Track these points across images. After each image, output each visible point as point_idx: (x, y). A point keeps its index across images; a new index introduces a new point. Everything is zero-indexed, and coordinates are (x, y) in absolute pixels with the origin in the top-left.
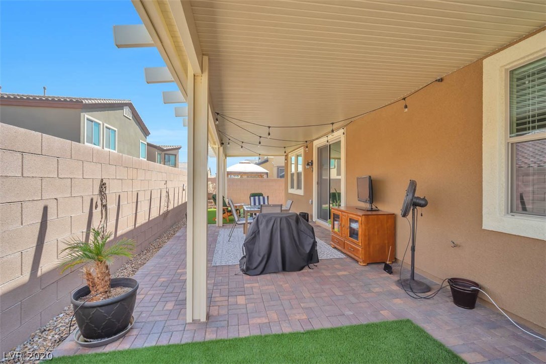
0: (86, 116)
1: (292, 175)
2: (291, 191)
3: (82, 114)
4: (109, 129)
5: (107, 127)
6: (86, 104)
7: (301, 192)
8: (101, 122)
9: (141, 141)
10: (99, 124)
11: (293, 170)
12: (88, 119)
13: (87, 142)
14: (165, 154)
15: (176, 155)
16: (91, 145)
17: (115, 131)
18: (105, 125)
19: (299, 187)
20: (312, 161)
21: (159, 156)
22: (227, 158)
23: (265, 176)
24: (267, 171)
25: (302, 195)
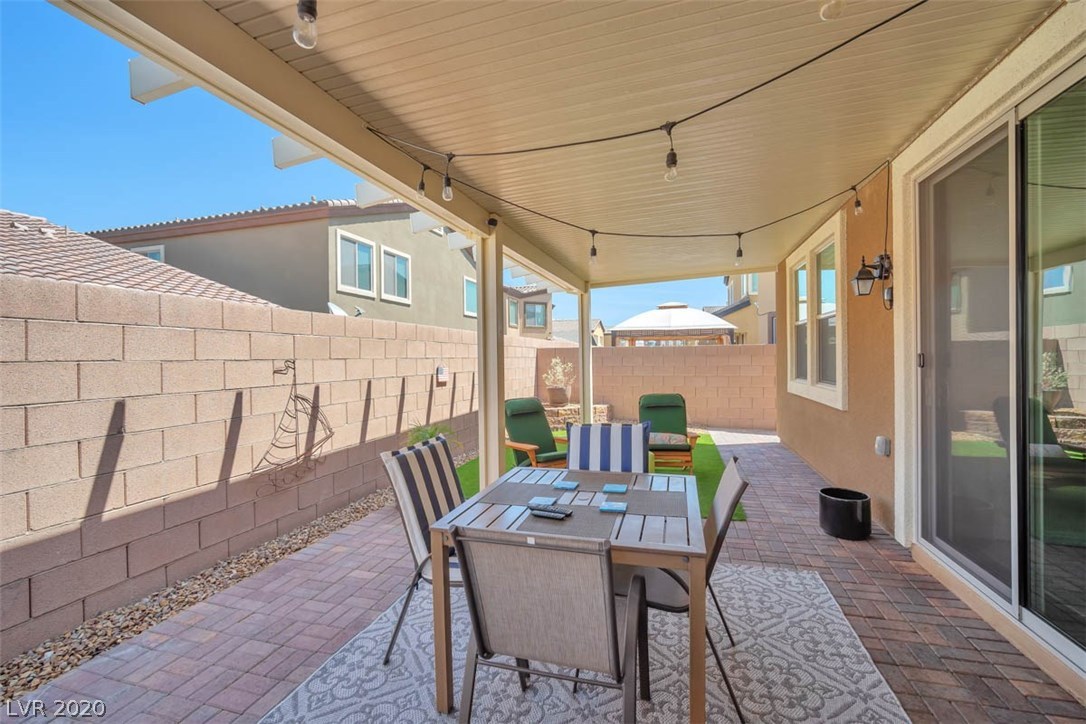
0: (339, 232)
1: (800, 331)
2: (795, 387)
3: (331, 229)
4: (393, 256)
5: (386, 253)
6: (335, 208)
7: (832, 396)
8: (373, 244)
9: (466, 278)
10: (370, 247)
11: (804, 314)
12: (344, 238)
13: (342, 283)
14: (525, 303)
15: (545, 304)
16: (353, 288)
17: (407, 259)
18: (384, 248)
19: (825, 375)
20: (886, 257)
21: (512, 308)
22: (592, 291)
23: (726, 339)
24: (731, 326)
25: (839, 406)
